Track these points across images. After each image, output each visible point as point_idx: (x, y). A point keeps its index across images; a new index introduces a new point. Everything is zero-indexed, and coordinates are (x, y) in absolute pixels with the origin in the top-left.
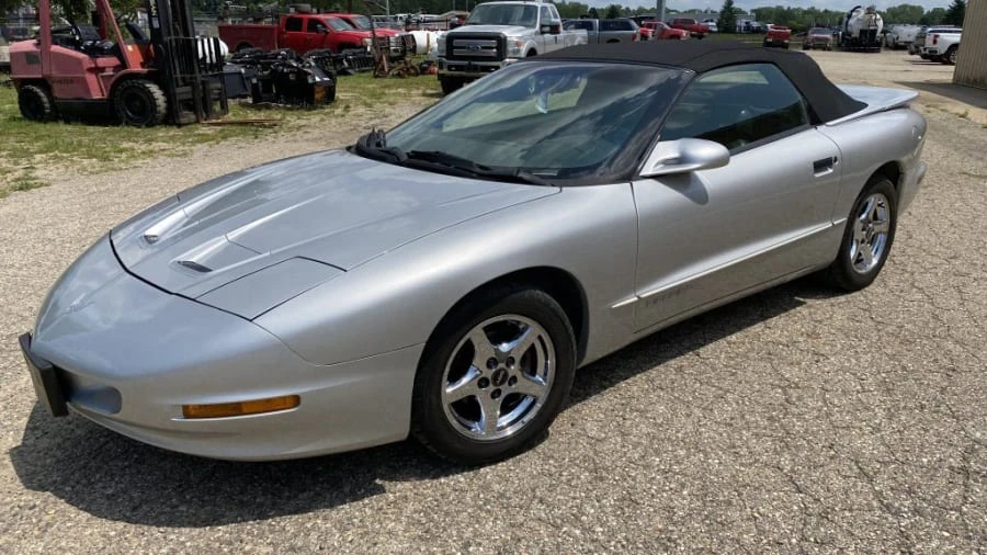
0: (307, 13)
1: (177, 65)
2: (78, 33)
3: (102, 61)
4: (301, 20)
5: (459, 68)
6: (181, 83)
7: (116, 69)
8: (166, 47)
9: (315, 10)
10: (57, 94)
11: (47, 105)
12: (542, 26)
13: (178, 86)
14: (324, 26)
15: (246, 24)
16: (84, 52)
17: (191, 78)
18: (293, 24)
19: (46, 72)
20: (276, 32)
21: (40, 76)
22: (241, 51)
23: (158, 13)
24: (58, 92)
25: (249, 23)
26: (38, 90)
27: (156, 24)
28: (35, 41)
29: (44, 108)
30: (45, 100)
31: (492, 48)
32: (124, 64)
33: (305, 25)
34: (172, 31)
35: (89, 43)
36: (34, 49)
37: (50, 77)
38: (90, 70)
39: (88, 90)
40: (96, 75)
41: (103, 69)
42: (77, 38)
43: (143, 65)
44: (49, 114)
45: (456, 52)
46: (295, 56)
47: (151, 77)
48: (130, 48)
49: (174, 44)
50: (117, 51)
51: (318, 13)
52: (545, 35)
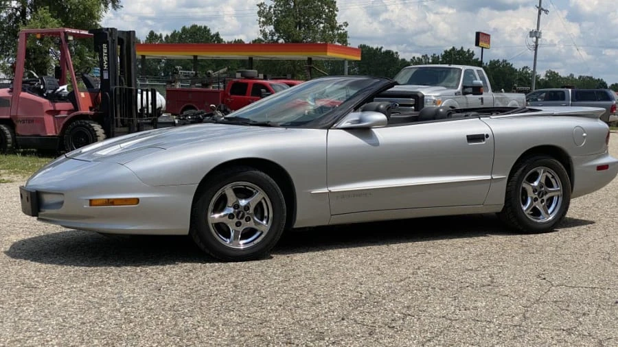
0: (252, 78)
1: (118, 109)
2: (43, 83)
3: (59, 106)
4: (246, 84)
6: (120, 124)
7: (70, 111)
8: (111, 95)
9: (261, 76)
10: (18, 131)
11: (10, 140)
12: (464, 87)
13: (117, 126)
14: (268, 89)
15: (194, 88)
16: (45, 98)
17: (129, 120)
18: (238, 88)
19: (13, 114)
21: (8, 117)
22: (185, 113)
23: (108, 67)
24: (21, 129)
25: (197, 87)
26: (5, 128)
27: (106, 76)
28: (8, 89)
29: (6, 142)
30: (9, 136)
31: (411, 106)
32: (76, 108)
33: (250, 88)
34: (118, 81)
35: (50, 92)
36: (8, 95)
37: (16, 117)
38: (49, 112)
39: (44, 128)
40: (54, 116)
41: (58, 112)
42: (42, 87)
43: (91, 109)
44: (11, 148)
46: (222, 109)
47: (96, 118)
48: (83, 95)
49: (118, 93)
50: (72, 97)
51: (265, 78)
52: (467, 96)
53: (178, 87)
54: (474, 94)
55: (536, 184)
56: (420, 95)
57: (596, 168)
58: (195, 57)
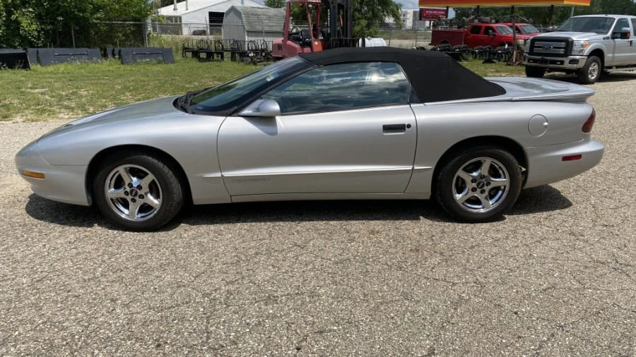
0: (487, 23)
2: (302, 35)
3: (306, 50)
5: (535, 61)
9: (494, 21)
12: (614, 33)
14: (494, 31)
18: (476, 29)
19: (284, 54)
20: (464, 35)
21: (282, 56)
23: (330, 25)
27: (329, 31)
31: (561, 48)
33: (482, 30)
36: (281, 43)
42: (301, 38)
45: (536, 50)
52: (616, 40)
53: (440, 29)
54: (621, 38)
55: (475, 174)
56: (570, 40)
57: (561, 159)
58: (478, 6)
